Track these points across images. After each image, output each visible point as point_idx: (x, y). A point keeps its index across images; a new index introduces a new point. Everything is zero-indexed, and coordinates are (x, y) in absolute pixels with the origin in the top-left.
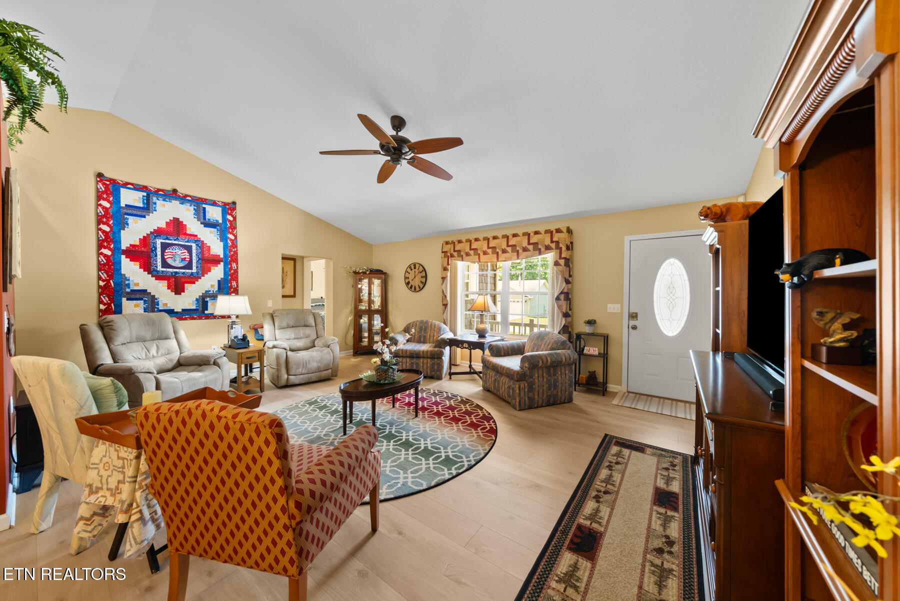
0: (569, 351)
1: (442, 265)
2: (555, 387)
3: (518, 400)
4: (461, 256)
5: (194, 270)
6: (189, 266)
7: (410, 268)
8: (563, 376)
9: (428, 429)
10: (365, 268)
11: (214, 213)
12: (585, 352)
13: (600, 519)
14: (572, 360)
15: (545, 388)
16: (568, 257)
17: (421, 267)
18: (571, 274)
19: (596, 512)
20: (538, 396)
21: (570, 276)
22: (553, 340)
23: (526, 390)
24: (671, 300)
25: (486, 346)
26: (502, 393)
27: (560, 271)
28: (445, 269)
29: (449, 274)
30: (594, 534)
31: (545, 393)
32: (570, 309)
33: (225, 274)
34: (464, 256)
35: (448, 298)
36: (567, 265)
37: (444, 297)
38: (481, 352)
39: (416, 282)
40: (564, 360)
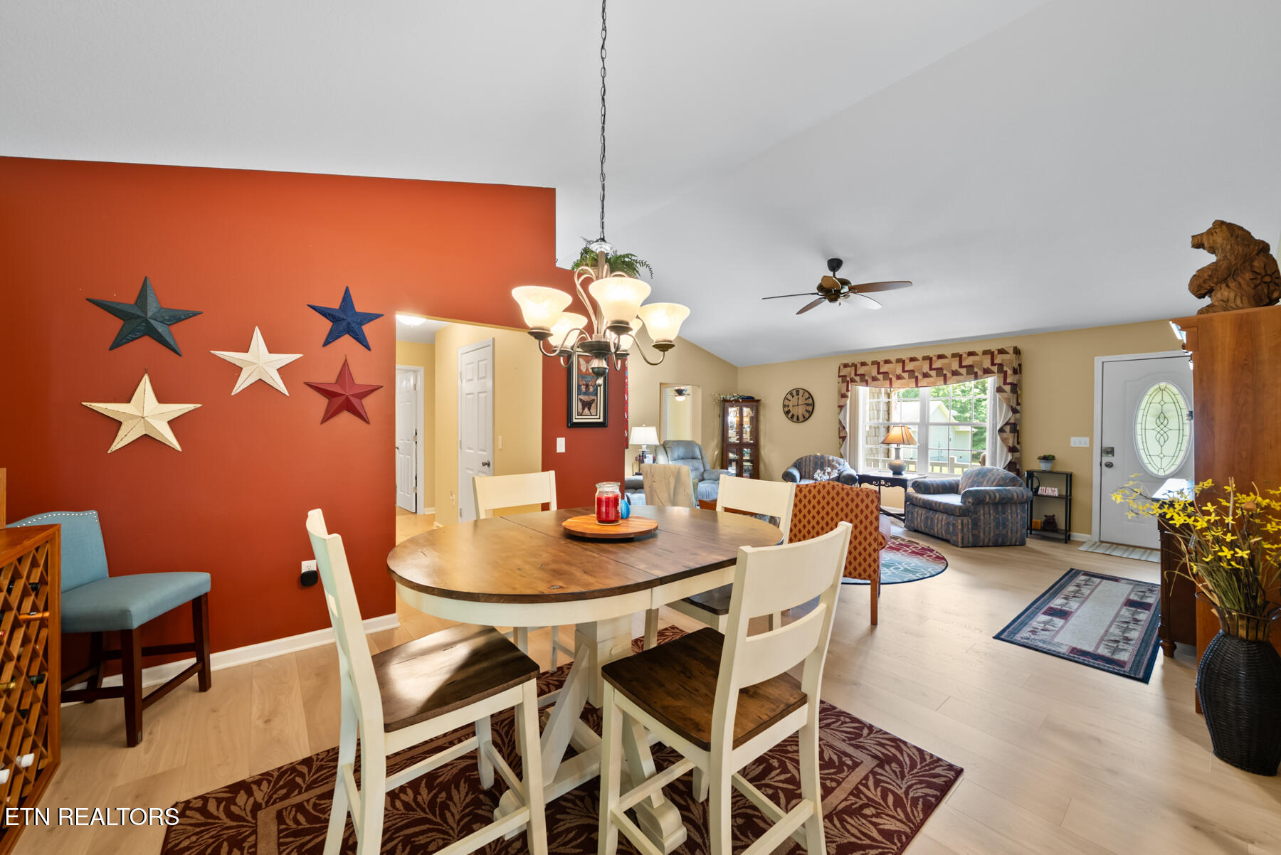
0: (1021, 488)
1: (839, 392)
2: (1005, 526)
3: (960, 537)
4: (864, 380)
7: (791, 394)
8: (1014, 516)
10: (735, 395)
12: (1040, 492)
14: (1025, 497)
15: (992, 526)
16: (1015, 382)
17: (806, 394)
18: (1019, 401)
20: (984, 534)
21: (1018, 404)
22: (999, 477)
23: (970, 526)
24: (1162, 432)
25: (909, 484)
26: (938, 531)
27: (1004, 398)
28: (844, 396)
29: (848, 402)
31: (992, 532)
32: (1018, 443)
34: (870, 381)
35: (848, 430)
36: (1014, 391)
37: (841, 428)
38: (903, 489)
39: (800, 411)
40: (1015, 497)
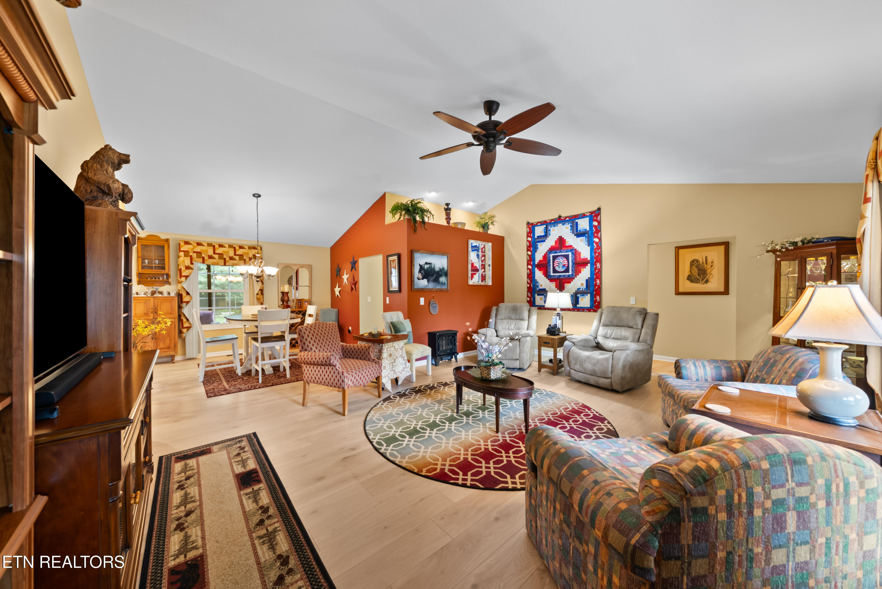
5: (570, 273)
6: (567, 271)
9: (463, 433)
11: (584, 224)
13: (249, 497)
19: (256, 499)
30: (245, 486)
33: (591, 274)
